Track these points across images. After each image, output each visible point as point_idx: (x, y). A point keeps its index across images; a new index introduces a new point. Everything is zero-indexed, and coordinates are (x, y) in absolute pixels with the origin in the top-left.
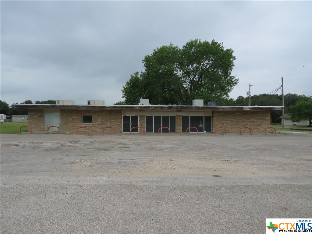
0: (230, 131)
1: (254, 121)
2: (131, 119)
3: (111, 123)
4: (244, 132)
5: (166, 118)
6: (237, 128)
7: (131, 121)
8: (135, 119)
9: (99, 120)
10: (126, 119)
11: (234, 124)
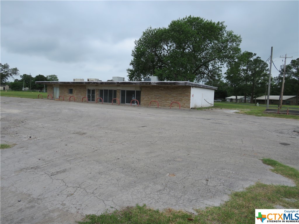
0: (154, 104)
1: (175, 96)
2: (91, 91)
3: (81, 94)
4: (166, 106)
5: (111, 91)
6: (160, 102)
7: (91, 93)
8: (93, 91)
9: (76, 92)
10: (89, 91)
11: (158, 98)
